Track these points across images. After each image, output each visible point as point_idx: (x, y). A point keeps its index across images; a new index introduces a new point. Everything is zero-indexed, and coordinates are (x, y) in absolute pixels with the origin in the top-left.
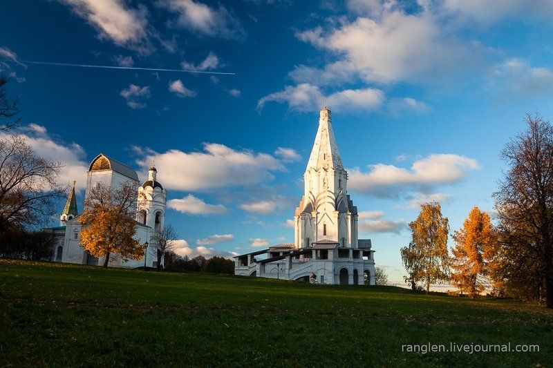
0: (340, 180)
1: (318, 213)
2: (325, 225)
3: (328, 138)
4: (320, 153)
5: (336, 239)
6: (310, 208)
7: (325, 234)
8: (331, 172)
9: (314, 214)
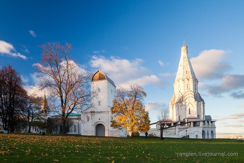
0: (195, 85)
1: (186, 103)
2: (189, 109)
3: (188, 62)
4: (184, 70)
5: (196, 116)
6: (181, 101)
7: (190, 114)
8: (191, 81)
9: (184, 103)
